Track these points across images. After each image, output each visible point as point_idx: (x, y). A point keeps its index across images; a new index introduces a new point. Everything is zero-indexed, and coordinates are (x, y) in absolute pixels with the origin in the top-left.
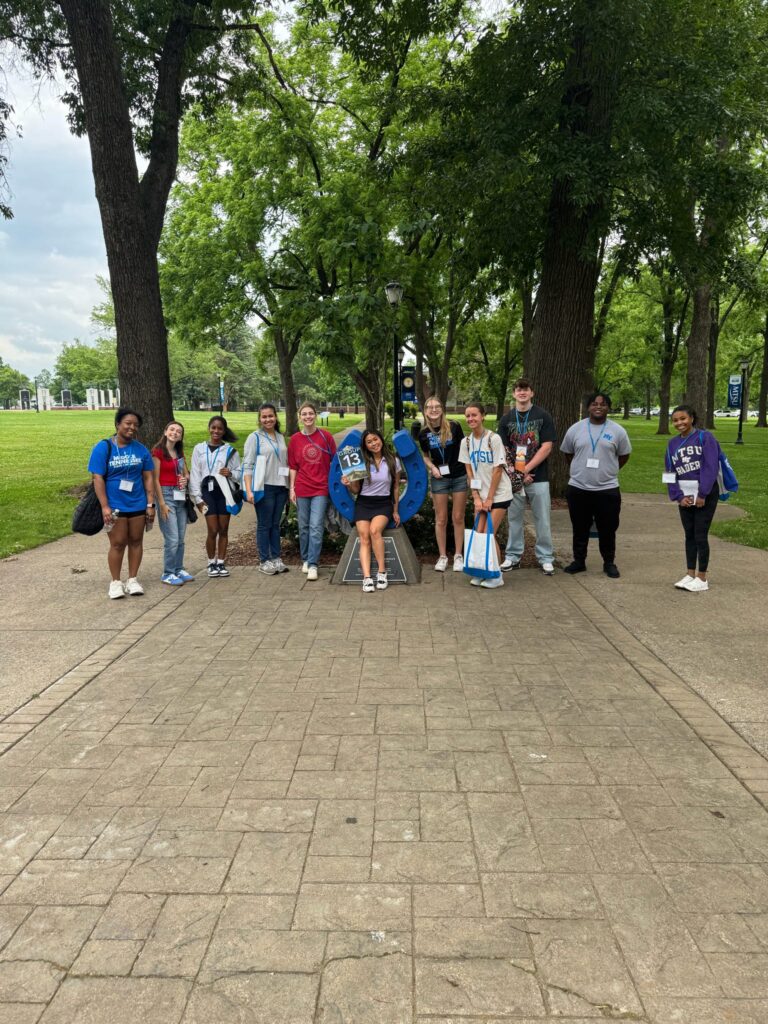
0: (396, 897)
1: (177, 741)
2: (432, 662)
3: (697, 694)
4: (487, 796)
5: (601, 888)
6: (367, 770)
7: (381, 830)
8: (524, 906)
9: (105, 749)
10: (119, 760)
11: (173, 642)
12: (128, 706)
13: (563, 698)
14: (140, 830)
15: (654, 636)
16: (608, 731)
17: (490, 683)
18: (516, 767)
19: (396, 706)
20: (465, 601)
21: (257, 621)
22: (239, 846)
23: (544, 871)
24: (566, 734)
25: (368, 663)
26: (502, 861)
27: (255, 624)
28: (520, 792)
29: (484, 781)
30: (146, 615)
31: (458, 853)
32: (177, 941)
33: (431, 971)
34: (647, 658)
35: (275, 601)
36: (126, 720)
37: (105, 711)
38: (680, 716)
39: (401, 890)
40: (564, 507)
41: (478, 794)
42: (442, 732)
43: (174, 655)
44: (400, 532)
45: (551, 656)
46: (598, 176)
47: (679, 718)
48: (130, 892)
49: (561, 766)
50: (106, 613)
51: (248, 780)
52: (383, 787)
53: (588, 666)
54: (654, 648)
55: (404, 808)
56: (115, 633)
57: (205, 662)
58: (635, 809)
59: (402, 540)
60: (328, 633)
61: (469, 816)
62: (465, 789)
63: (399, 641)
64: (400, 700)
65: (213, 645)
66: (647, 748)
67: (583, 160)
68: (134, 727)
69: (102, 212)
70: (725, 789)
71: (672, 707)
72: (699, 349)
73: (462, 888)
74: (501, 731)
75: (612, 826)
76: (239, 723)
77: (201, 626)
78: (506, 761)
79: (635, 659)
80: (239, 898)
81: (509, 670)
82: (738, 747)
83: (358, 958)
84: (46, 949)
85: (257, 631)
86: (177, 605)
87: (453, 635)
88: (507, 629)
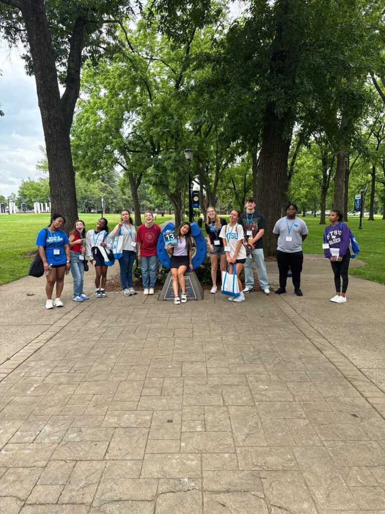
0: (193, 460)
1: (81, 381)
2: (210, 340)
3: (342, 354)
4: (238, 407)
5: (297, 454)
6: (178, 395)
7: (185, 426)
8: (258, 464)
9: (44, 386)
10: (51, 392)
11: (79, 331)
12: (56, 364)
13: (276, 357)
14: (62, 428)
15: (321, 325)
16: (299, 374)
17: (239, 350)
18: (253, 393)
19: (192, 362)
20: (226, 309)
21: (121, 319)
22: (113, 435)
23: (268, 446)
24: (278, 375)
25: (178, 341)
26: (247, 442)
27: (120, 321)
28: (255, 405)
29: (237, 400)
30: (65, 317)
31: (224, 437)
32: (81, 485)
33: (211, 499)
34: (317, 336)
35: (130, 309)
36: (55, 371)
37: (44, 366)
38: (335, 366)
39: (195, 457)
40: (275, 261)
41: (234, 407)
42: (215, 375)
43: (79, 337)
44: (192, 274)
45: (269, 336)
46: (289, 97)
47: (334, 367)
48: (58, 460)
49: (275, 392)
50: (44, 316)
51: (117, 401)
52: (186, 404)
53: (288, 340)
54: (321, 331)
55: (197, 414)
56: (49, 326)
57: (95, 341)
58: (313, 414)
59: (194, 278)
60: (157, 325)
61: (229, 418)
62: (228, 405)
63: (193, 329)
64: (194, 359)
65: (99, 332)
66: (318, 382)
67: (282, 89)
68: (58, 374)
69: (42, 113)
70: (358, 402)
71: (330, 361)
72: (340, 182)
73: (227, 455)
74: (245, 374)
75: (302, 422)
76: (112, 372)
77: (93, 322)
78: (248, 389)
79: (311, 337)
80: (113, 462)
81: (248, 343)
82: (363, 381)
83: (174, 492)
84: (14, 490)
85: (121, 325)
86: (80, 312)
87: (220, 326)
88: (247, 322)
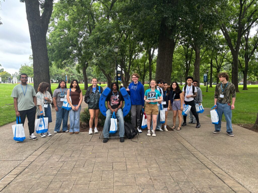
2: (139, 172)
11: (42, 166)
15: (212, 157)
17: (163, 181)
21: (74, 155)
25: (116, 174)
27: (74, 156)
30: (34, 153)
34: (214, 166)
35: (81, 146)
43: (42, 172)
45: (181, 167)
53: (195, 171)
54: (215, 162)
56: (21, 162)
57: (53, 175)
60: (100, 160)
63: (126, 162)
65: (57, 166)
72: (197, 66)
77: (54, 157)
79: (210, 167)
81: (168, 174)
85: (74, 159)
86: (46, 148)
87: (145, 159)
88: (162, 156)
